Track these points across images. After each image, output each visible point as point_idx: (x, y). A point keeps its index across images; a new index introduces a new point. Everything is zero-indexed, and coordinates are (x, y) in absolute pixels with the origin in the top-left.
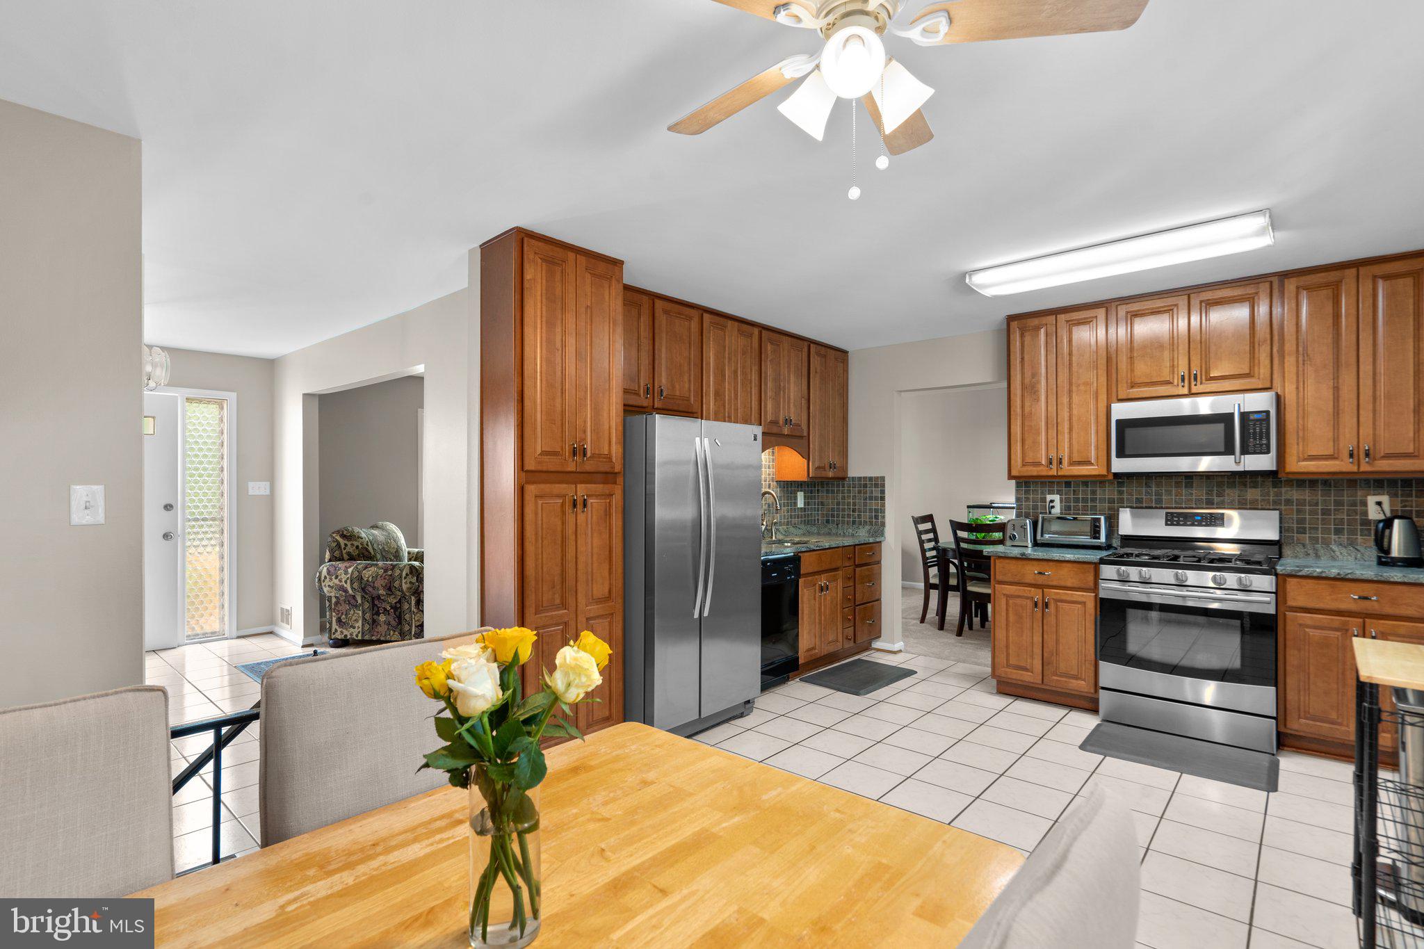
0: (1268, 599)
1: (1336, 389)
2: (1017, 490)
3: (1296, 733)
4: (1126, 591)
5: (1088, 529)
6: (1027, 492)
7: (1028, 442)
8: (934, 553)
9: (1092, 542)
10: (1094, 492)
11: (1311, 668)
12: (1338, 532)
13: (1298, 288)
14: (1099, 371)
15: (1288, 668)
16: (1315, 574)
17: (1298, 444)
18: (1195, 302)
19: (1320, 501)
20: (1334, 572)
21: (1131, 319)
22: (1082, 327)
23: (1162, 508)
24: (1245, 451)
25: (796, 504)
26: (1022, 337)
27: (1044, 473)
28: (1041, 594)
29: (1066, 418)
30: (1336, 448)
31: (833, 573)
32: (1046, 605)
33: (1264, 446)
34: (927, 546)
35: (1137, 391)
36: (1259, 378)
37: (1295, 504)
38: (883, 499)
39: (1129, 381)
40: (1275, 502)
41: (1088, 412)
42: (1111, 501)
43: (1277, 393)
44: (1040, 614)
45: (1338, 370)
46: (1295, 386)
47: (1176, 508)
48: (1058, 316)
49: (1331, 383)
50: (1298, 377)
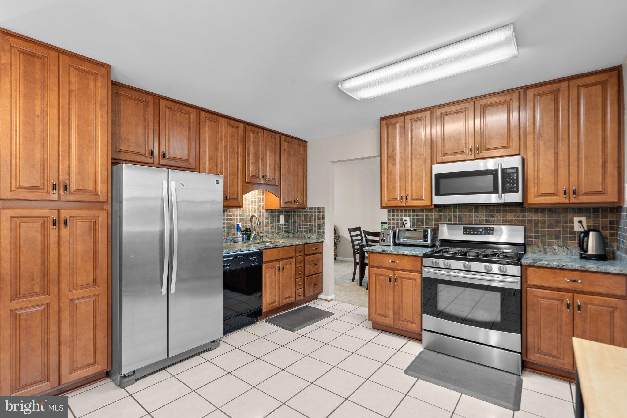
0: (516, 280)
1: (556, 154)
2: (388, 214)
3: (533, 362)
4: (437, 274)
5: (421, 235)
6: (393, 215)
7: (390, 188)
8: (358, 247)
9: (424, 244)
10: (427, 216)
11: (542, 322)
12: (557, 238)
13: (534, 95)
14: (427, 147)
15: (528, 322)
16: (544, 265)
17: (534, 187)
18: (478, 106)
19: (547, 220)
20: (555, 264)
21: (443, 117)
22: (417, 122)
23: (462, 224)
24: (504, 191)
25: (278, 222)
26: (387, 129)
27: (399, 205)
28: (393, 273)
29: (410, 174)
30: (556, 189)
31: (289, 260)
32: (395, 280)
33: (515, 188)
34: (356, 243)
35: (447, 158)
36: (512, 149)
37: (533, 222)
38: (323, 219)
39: (443, 152)
40: (522, 221)
41: (421, 170)
42: (436, 220)
43: (522, 156)
44: (392, 285)
45: (557, 142)
46: (533, 153)
47: (469, 224)
48: (406, 117)
49: (553, 151)
50: (534, 147)
